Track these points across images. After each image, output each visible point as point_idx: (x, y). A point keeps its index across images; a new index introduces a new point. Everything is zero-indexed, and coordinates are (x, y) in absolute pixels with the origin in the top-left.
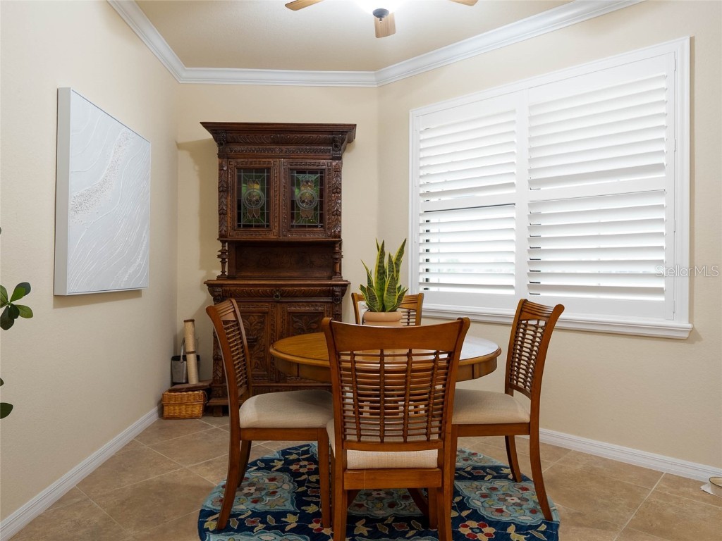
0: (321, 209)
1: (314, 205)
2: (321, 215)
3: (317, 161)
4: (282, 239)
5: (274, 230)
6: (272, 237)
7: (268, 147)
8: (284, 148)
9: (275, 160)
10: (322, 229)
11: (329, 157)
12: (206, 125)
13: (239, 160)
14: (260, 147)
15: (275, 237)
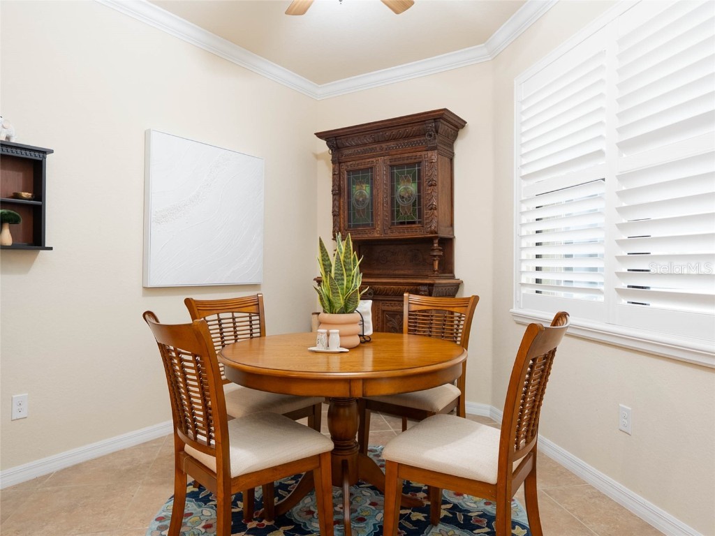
0: (419, 205)
1: (412, 201)
2: (420, 210)
3: (414, 154)
4: (383, 237)
5: (377, 229)
6: (376, 235)
7: (371, 147)
8: (384, 145)
9: (377, 159)
10: (420, 225)
11: (424, 149)
12: (320, 135)
13: (349, 164)
14: (365, 148)
15: (378, 235)
